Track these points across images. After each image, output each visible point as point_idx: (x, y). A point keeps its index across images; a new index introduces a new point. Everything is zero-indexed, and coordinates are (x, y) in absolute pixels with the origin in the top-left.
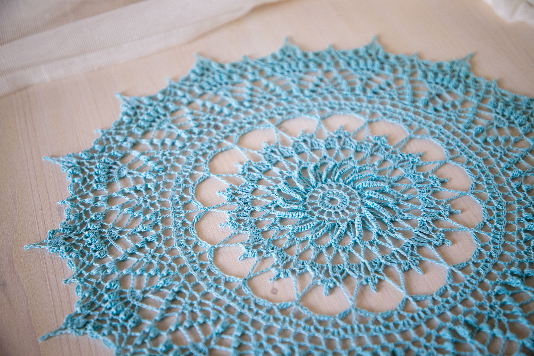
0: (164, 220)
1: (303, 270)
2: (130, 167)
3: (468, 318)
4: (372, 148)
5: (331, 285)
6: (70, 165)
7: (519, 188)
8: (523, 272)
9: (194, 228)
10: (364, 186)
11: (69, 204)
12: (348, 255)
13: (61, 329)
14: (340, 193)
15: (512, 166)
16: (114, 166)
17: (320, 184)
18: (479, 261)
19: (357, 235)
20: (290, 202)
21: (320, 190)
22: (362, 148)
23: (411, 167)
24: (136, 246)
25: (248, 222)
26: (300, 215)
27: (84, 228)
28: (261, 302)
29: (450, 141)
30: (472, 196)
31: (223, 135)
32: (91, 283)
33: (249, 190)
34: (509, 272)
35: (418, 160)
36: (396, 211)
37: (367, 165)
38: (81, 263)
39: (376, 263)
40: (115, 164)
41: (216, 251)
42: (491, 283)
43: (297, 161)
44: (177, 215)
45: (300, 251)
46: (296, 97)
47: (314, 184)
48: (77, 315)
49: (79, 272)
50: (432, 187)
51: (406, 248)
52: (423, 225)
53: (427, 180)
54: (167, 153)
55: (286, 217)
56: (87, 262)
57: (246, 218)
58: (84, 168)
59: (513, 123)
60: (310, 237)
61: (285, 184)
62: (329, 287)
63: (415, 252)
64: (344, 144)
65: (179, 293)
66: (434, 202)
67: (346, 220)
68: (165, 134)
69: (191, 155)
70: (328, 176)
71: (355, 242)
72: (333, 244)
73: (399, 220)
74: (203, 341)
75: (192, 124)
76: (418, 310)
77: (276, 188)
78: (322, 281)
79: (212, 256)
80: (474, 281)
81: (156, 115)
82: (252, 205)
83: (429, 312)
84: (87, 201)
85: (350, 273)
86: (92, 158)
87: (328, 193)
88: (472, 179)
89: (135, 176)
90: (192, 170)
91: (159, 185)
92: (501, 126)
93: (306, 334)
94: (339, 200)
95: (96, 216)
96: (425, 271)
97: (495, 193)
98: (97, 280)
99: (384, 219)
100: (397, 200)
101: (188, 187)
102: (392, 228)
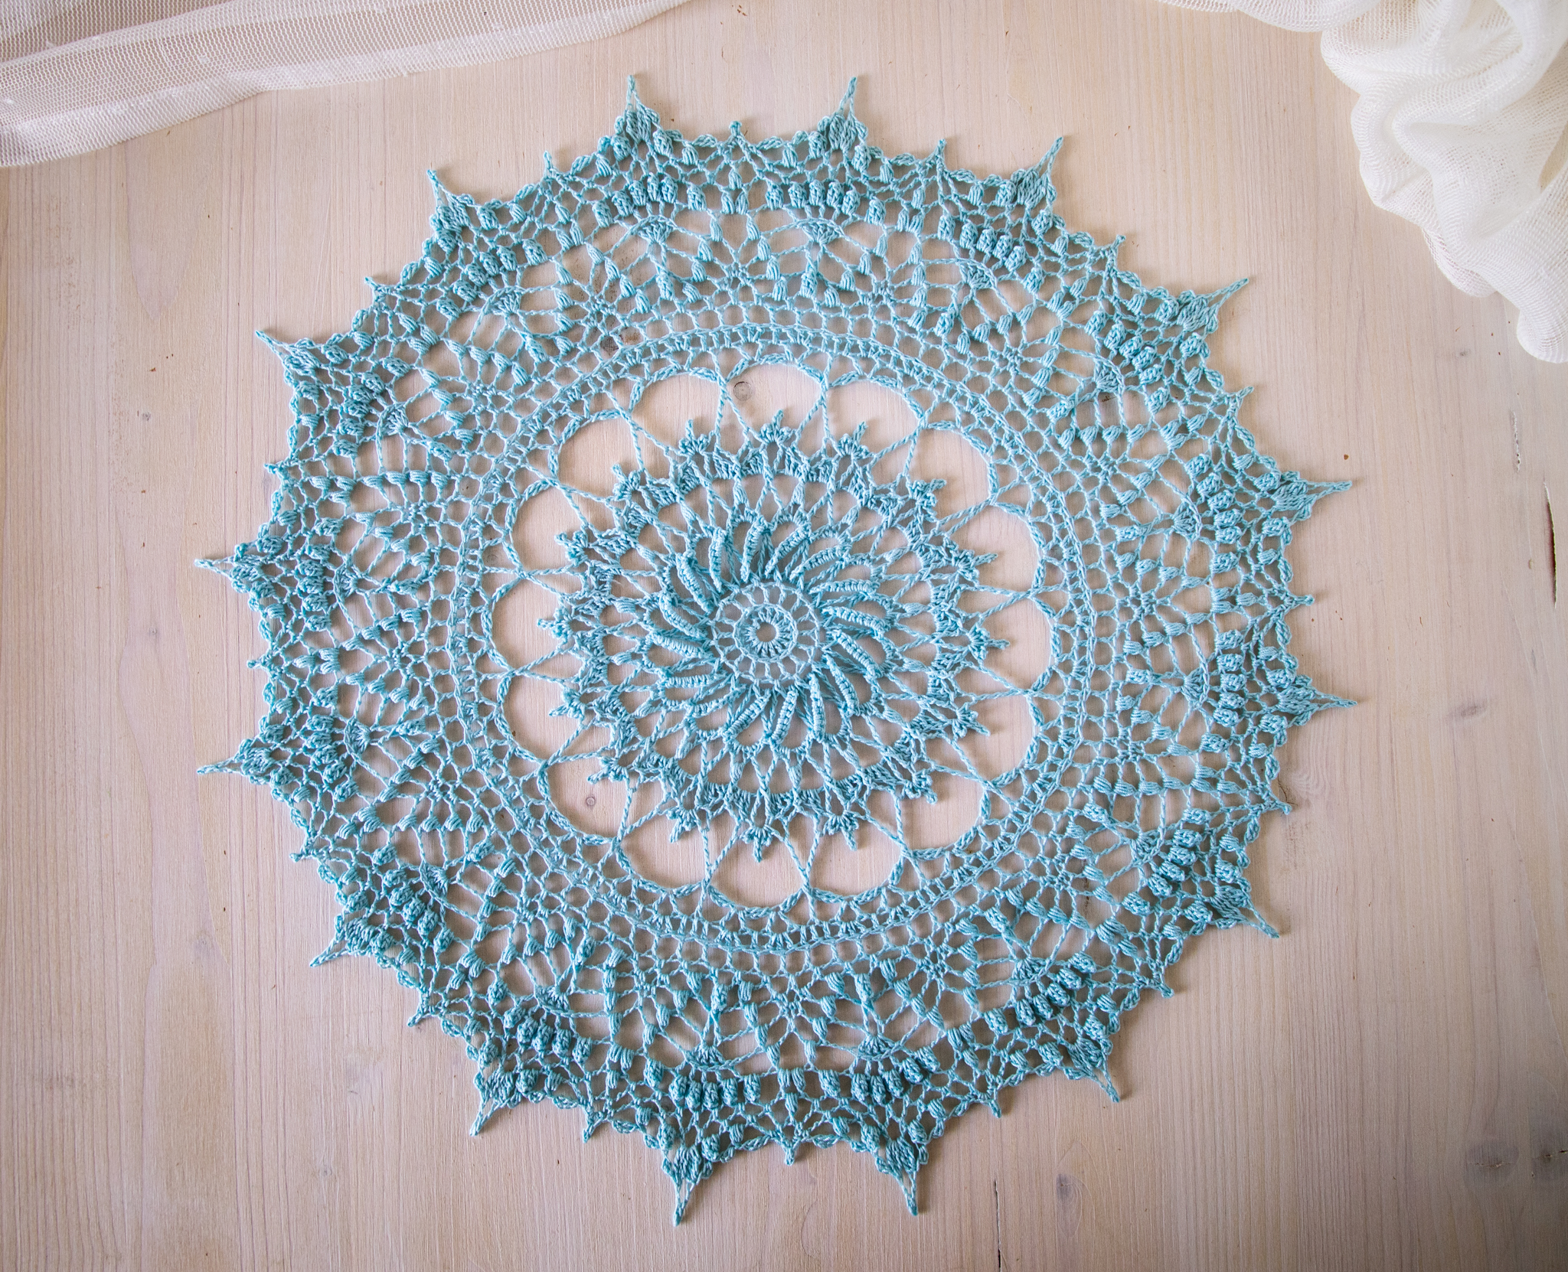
0: (443, 577)
1: (652, 779)
2: (411, 412)
3: (883, 967)
4: (897, 516)
5: (687, 829)
6: (300, 373)
7: (1126, 715)
8: (1025, 904)
9: (490, 616)
10: (838, 614)
11: (280, 480)
12: (740, 773)
13: (231, 765)
14: (785, 616)
15: (1145, 653)
16: (381, 401)
17: (756, 584)
18: (964, 856)
19: (777, 731)
20: (684, 607)
21: (750, 597)
22: (879, 503)
23: (952, 590)
24: (380, 627)
25: (590, 634)
26: (690, 651)
27: (299, 552)
28: (561, 821)
29: (1061, 545)
30: (1029, 702)
31: (613, 377)
32: (291, 684)
33: (618, 551)
34: (1002, 896)
35: (974, 578)
36: (874, 695)
37: (868, 558)
38: (281, 632)
39: (784, 804)
40: (384, 394)
41: (514, 683)
42: (959, 909)
43: (736, 503)
44: (468, 574)
45: (661, 735)
46: (803, 302)
47: (745, 578)
48: (258, 745)
49: (275, 654)
50: (969, 656)
51: (850, 789)
52: (908, 744)
53: (967, 634)
54: (488, 395)
55: (663, 645)
56: (292, 634)
57: (590, 624)
58: (324, 388)
59: (1211, 535)
60: (689, 711)
61: (690, 561)
62: (683, 828)
63: (863, 805)
64: (847, 483)
65: (428, 758)
66: (952, 696)
67: (771, 686)
68: (497, 337)
69: (535, 417)
70: (781, 565)
71: (767, 747)
72: (724, 739)
73: (867, 719)
74: (445, 867)
75: (559, 321)
76: (812, 923)
77: (670, 564)
78: (674, 815)
79: (506, 693)
80: (932, 896)
81: (491, 270)
82: (611, 592)
83: (827, 933)
84: (316, 482)
85: (731, 812)
86: (344, 364)
87: (764, 611)
88: (1053, 658)
89: (415, 442)
90: (524, 462)
91: (454, 481)
92: (1185, 535)
93: (611, 911)
94: (778, 635)
95: (322, 531)
96: (862, 842)
97: (1074, 710)
98: (302, 682)
99: (841, 711)
100: (886, 670)
101: (507, 505)
102: (848, 734)
